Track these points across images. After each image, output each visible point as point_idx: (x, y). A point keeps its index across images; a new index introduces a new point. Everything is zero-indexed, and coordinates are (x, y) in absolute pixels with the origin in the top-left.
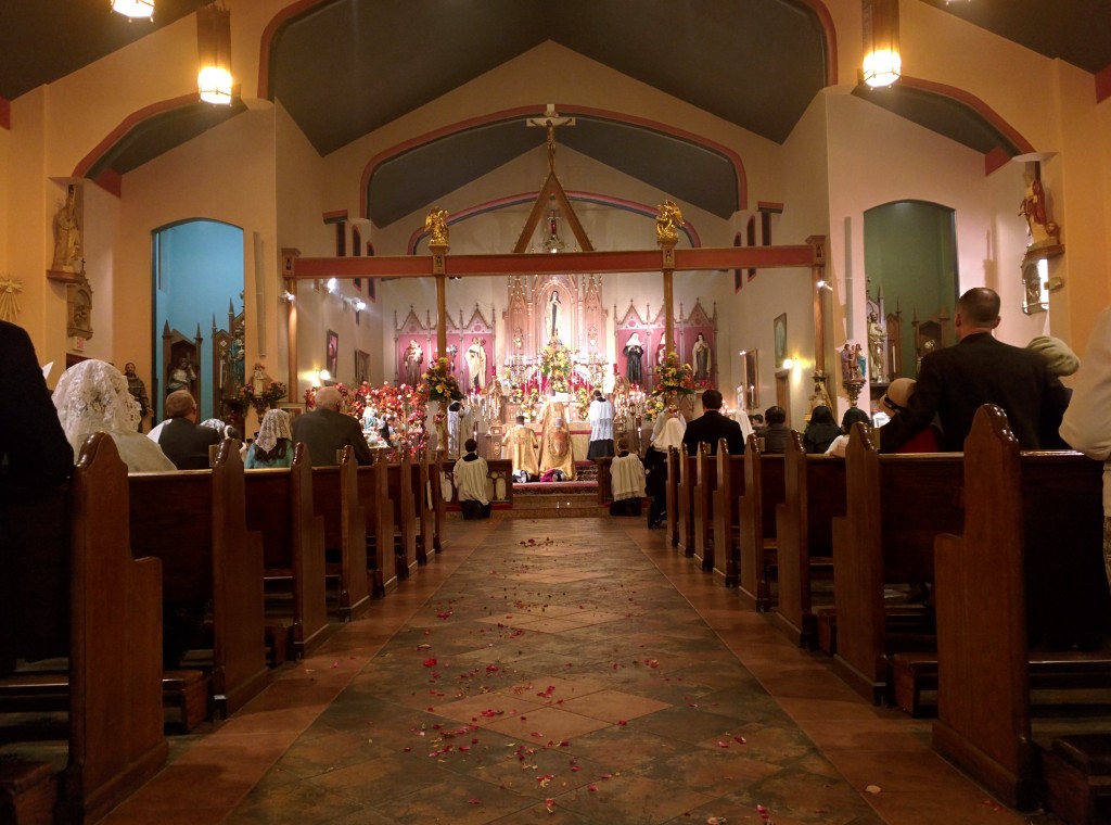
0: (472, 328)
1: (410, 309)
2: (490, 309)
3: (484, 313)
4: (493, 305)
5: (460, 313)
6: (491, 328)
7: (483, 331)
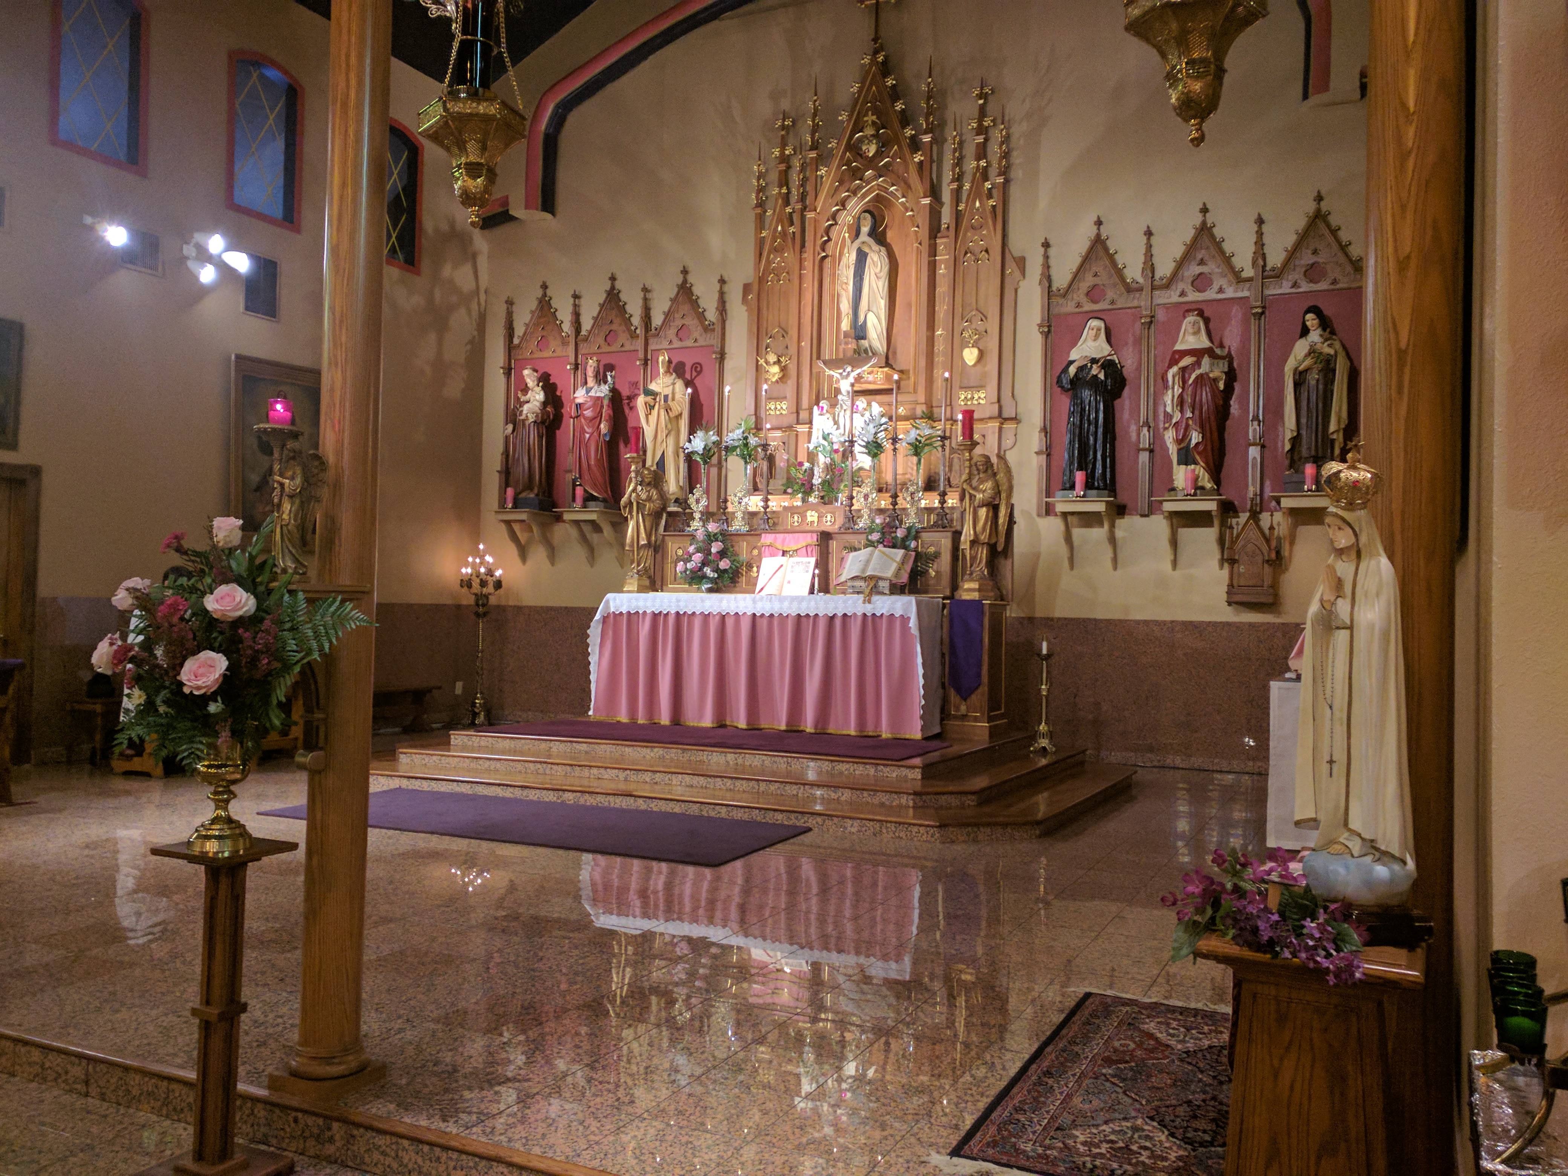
0: (671, 333)
1: (539, 293)
2: (716, 280)
4: (721, 267)
5: (642, 294)
6: (713, 330)
7: (696, 341)
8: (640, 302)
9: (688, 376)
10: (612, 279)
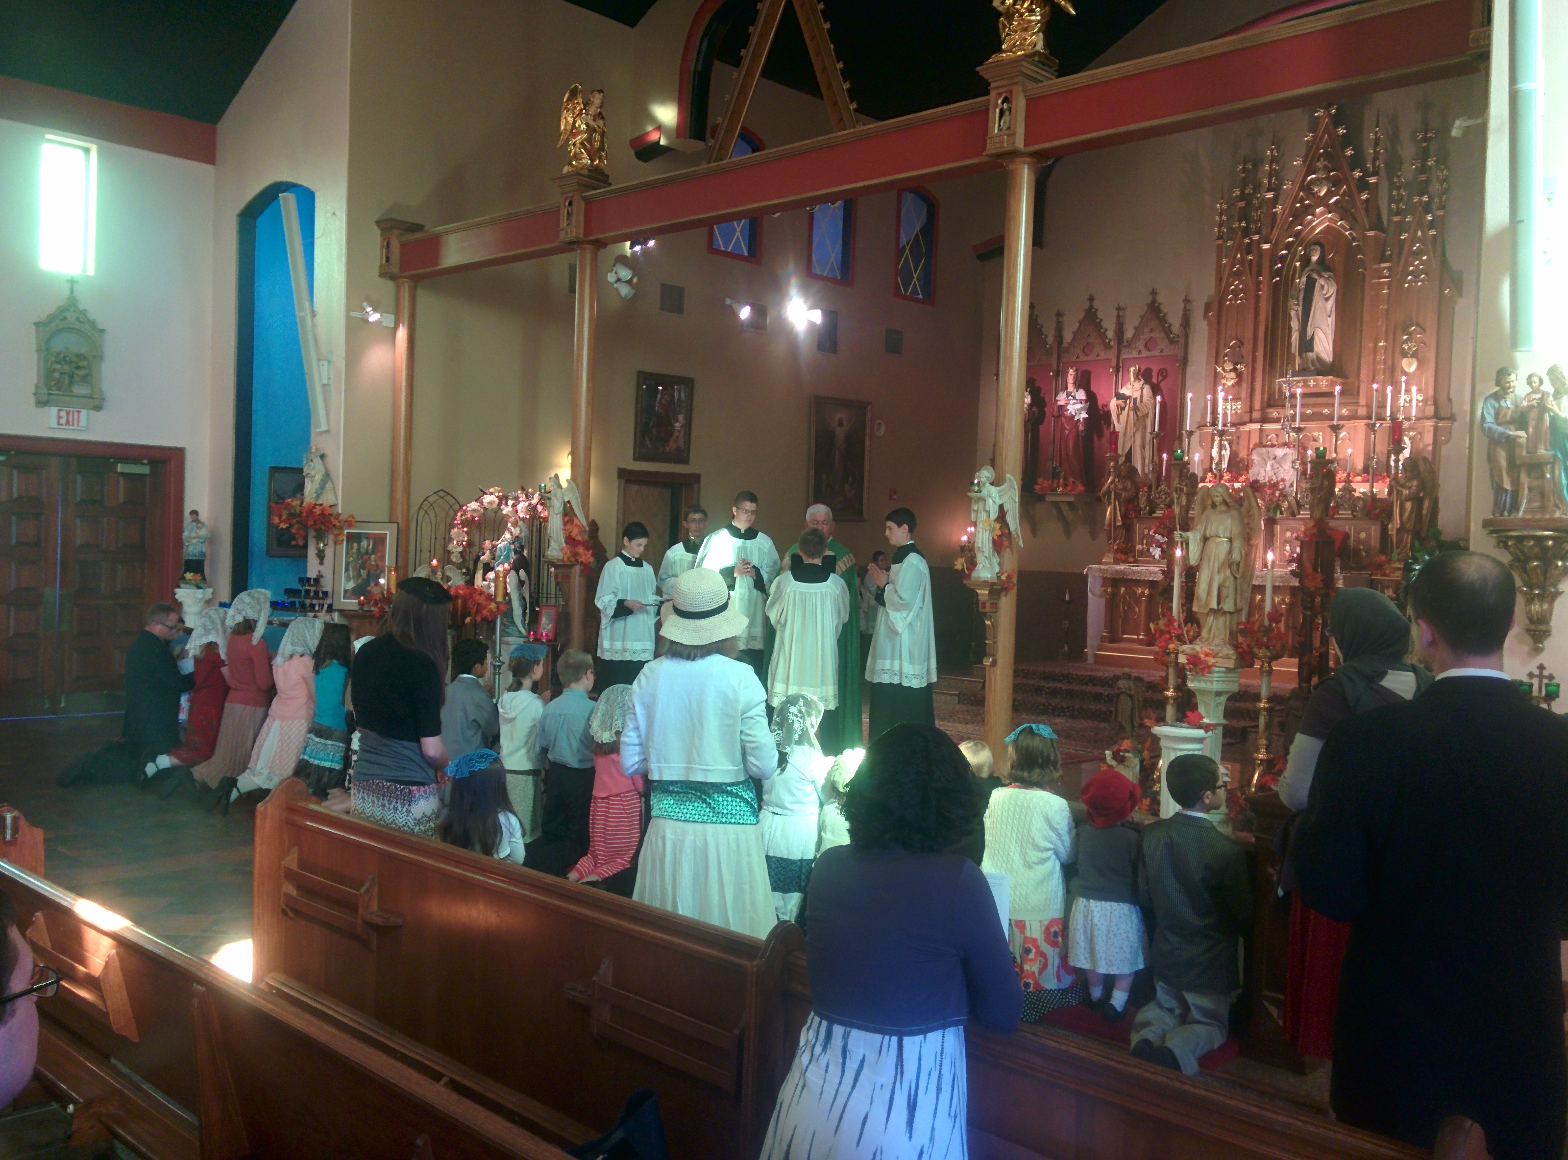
0: (1140, 345)
2: (1181, 299)
4: (1186, 288)
5: (1116, 313)
6: (1177, 342)
7: (1162, 351)
8: (1114, 320)
9: (1154, 380)
10: (1091, 299)
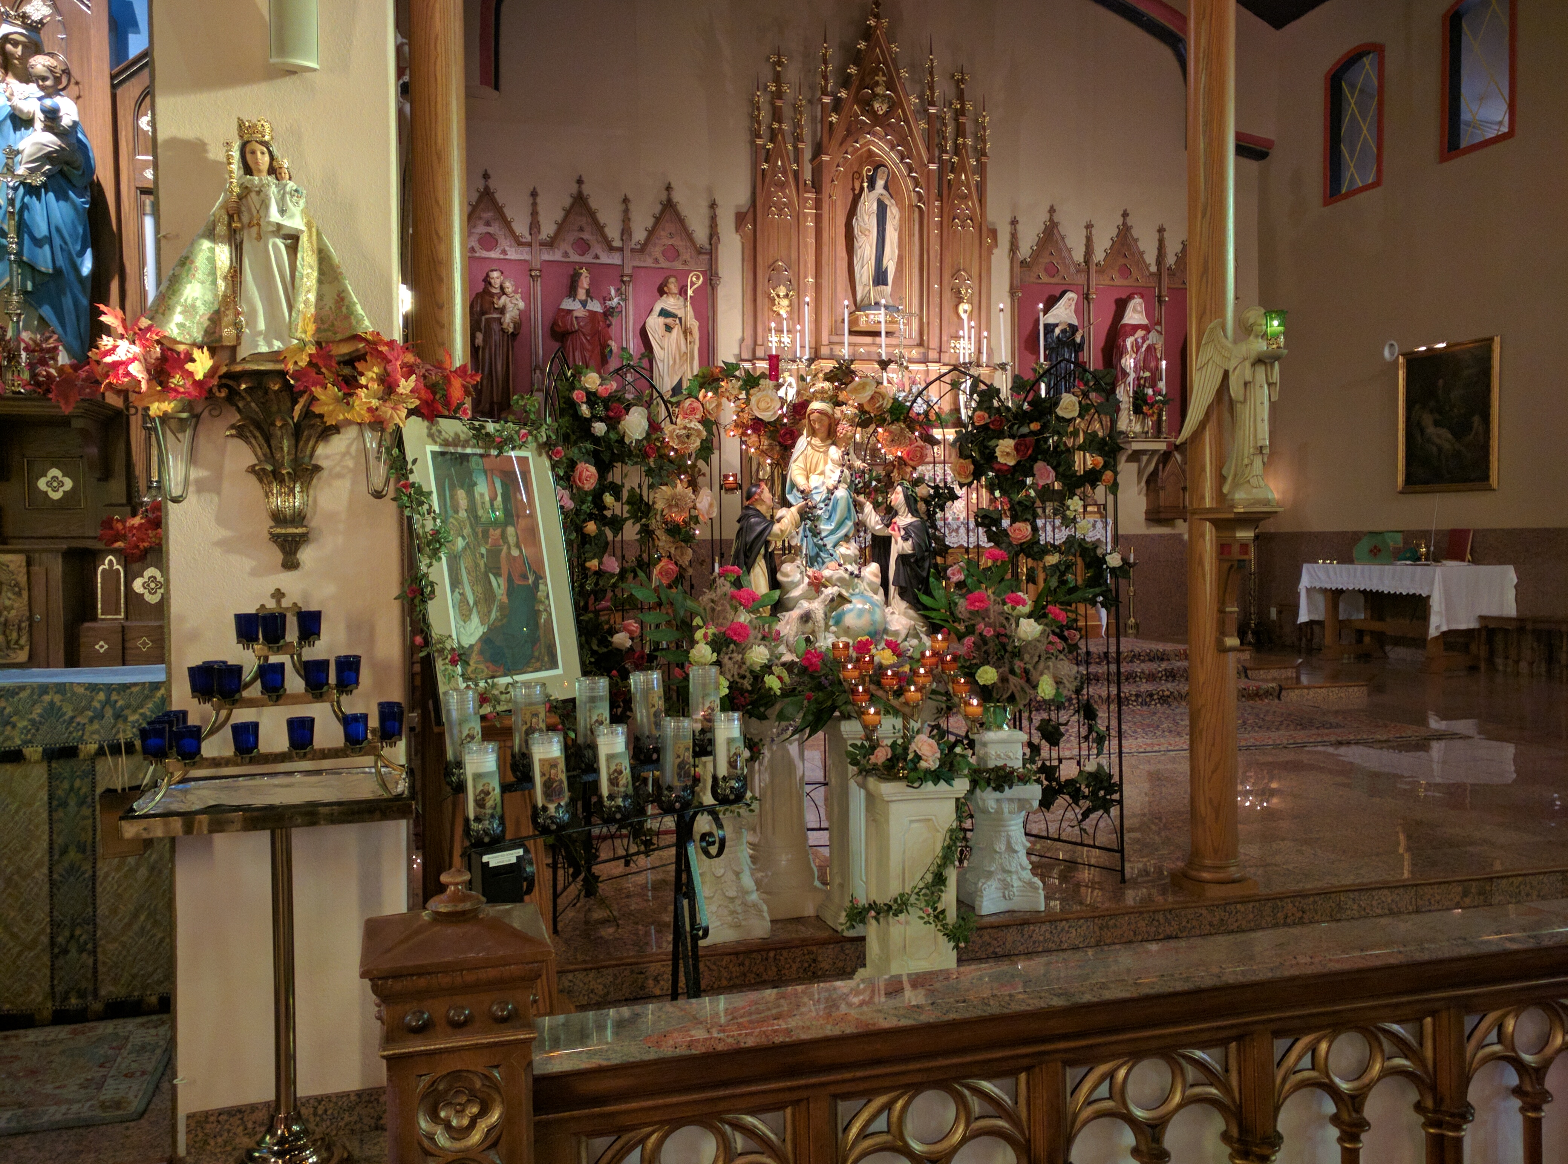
0: (656, 251)
2: (704, 204)
3: (685, 209)
4: (710, 190)
5: (619, 204)
6: (706, 254)
7: (685, 263)
8: (616, 212)
10: (580, 182)
